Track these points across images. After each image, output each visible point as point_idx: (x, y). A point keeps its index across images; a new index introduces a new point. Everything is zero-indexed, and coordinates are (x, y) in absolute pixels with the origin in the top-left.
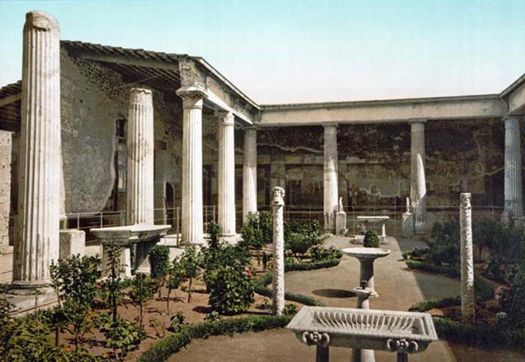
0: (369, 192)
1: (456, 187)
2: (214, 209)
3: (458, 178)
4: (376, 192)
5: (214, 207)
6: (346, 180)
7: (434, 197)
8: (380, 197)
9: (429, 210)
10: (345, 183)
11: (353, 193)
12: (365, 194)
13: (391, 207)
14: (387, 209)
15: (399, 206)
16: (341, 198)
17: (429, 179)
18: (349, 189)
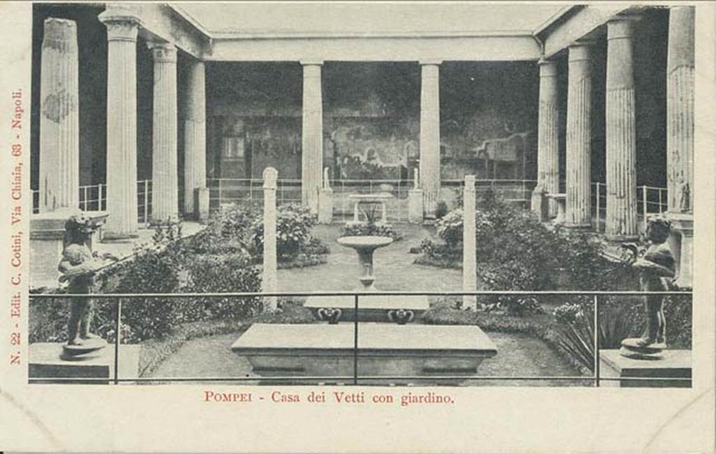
0: (364, 159)
1: (480, 152)
2: (146, 184)
3: (483, 140)
4: (374, 158)
5: (147, 181)
6: (333, 141)
7: (449, 166)
8: (379, 166)
9: (444, 184)
10: (331, 145)
11: (343, 160)
12: (359, 162)
13: (395, 181)
14: (388, 183)
15: (404, 180)
16: (327, 169)
17: (446, 141)
18: (336, 154)
